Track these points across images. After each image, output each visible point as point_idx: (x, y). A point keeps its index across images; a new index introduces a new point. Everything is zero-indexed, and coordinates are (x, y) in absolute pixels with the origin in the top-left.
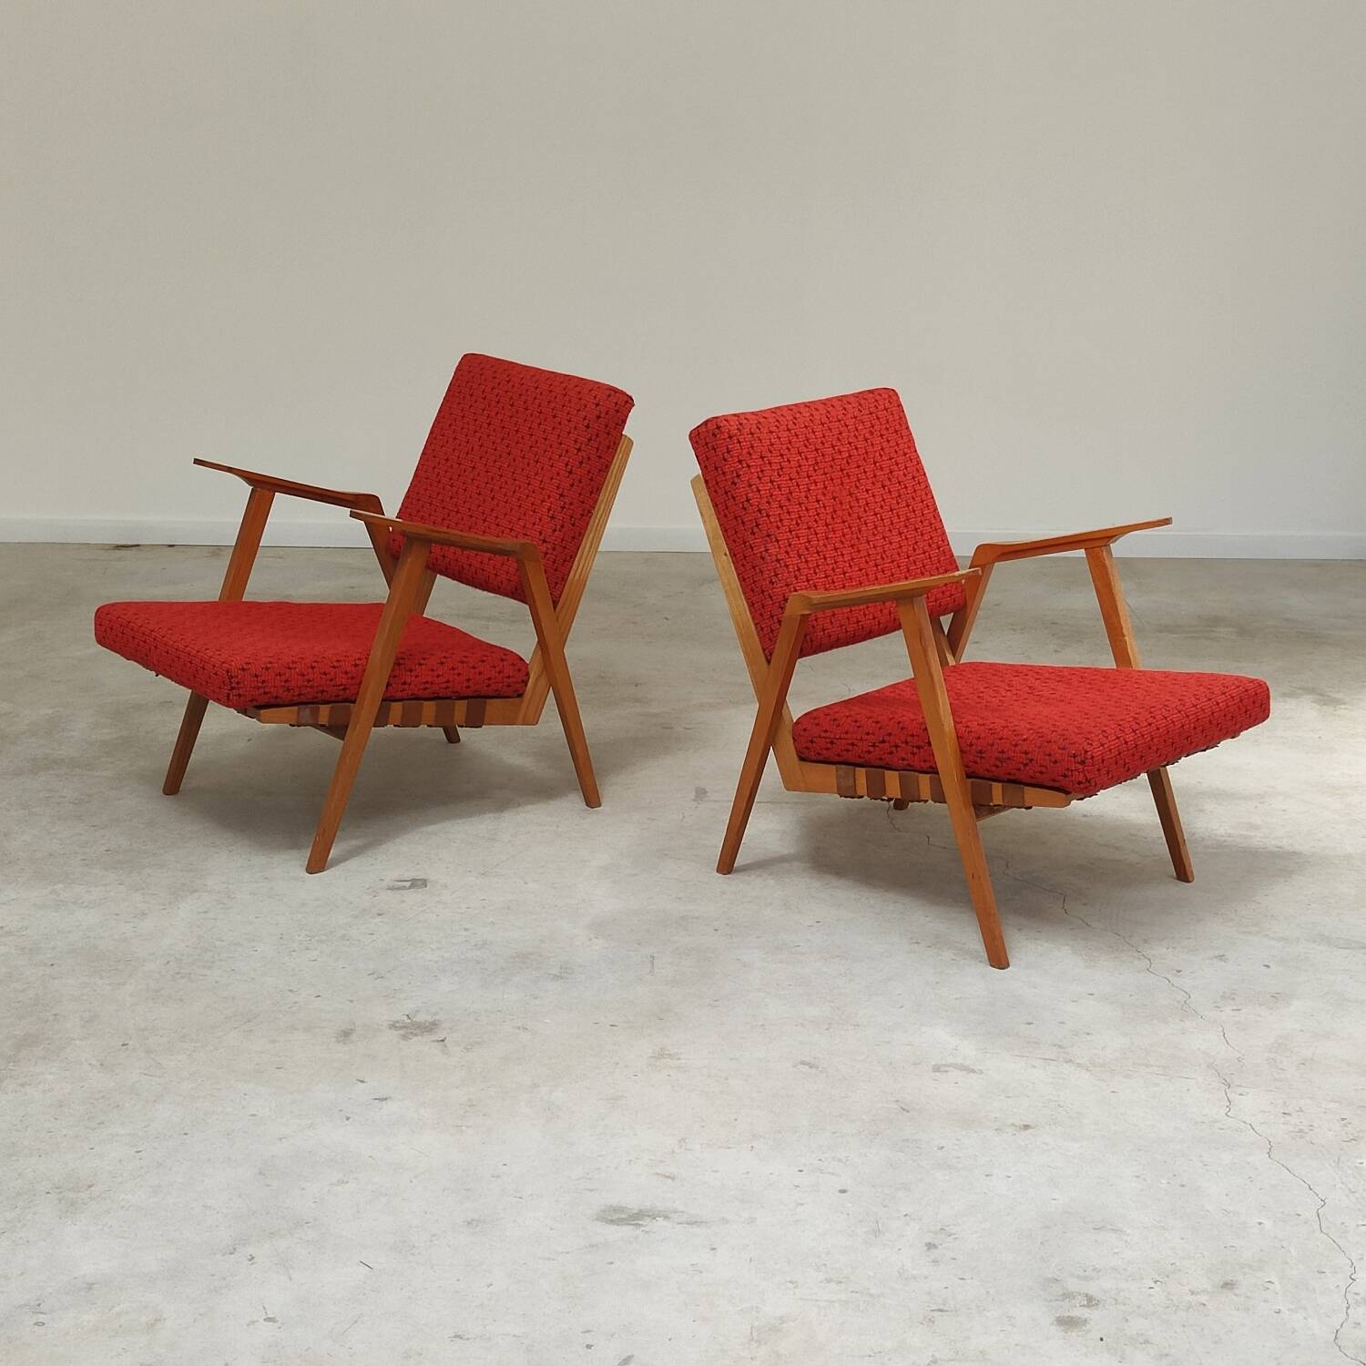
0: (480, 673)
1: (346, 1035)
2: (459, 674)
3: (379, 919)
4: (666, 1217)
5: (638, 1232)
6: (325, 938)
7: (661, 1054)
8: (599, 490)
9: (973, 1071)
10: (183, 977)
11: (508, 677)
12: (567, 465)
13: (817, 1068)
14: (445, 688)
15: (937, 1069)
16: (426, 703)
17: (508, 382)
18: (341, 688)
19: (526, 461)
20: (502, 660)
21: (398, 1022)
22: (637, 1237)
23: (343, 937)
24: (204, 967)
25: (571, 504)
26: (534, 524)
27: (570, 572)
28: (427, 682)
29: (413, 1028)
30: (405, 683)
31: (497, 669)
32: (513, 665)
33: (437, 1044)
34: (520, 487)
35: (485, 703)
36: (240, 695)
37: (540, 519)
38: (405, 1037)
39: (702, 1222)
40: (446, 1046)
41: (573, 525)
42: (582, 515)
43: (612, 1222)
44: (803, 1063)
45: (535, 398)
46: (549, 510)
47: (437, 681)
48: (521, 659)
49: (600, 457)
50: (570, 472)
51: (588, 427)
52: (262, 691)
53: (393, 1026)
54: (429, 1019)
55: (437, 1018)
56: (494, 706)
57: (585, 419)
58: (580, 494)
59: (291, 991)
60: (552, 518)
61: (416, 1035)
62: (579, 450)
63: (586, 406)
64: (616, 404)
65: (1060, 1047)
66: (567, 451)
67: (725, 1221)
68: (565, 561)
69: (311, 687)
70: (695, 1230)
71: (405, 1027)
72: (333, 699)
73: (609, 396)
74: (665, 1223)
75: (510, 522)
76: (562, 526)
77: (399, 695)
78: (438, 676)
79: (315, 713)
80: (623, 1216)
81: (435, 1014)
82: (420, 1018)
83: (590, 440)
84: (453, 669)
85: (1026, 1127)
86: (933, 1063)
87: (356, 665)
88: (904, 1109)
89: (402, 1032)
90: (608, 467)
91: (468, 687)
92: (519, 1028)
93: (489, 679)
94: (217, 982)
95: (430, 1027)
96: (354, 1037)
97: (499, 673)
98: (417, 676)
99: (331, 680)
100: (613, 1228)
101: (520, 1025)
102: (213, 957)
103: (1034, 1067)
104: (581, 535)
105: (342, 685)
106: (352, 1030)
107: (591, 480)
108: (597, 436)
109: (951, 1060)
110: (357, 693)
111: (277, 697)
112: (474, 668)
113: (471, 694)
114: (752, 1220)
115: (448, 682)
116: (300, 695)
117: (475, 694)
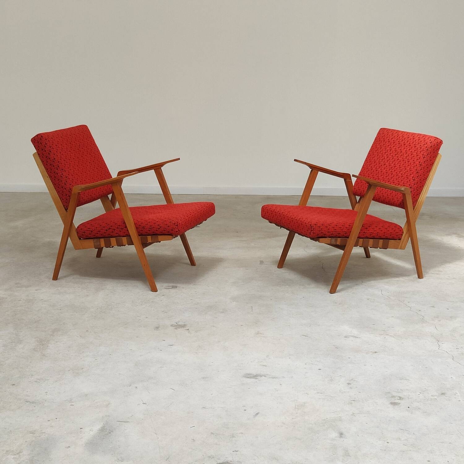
0: (388, 231)
1: (157, 328)
2: (382, 231)
3: (163, 297)
4: (265, 376)
5: (257, 380)
6: (146, 302)
7: (258, 333)
8: (430, 171)
9: (357, 337)
10: (103, 313)
11: (397, 233)
12: (419, 162)
13: (308, 337)
14: (377, 235)
15: (346, 337)
16: (370, 240)
17: (398, 136)
18: (345, 233)
19: (404, 162)
20: (395, 227)
21: (173, 325)
22: (256, 381)
23: (152, 302)
24: (109, 310)
25: (420, 175)
26: (407, 182)
27: (418, 199)
28: (371, 233)
29: (178, 326)
30: (364, 233)
31: (394, 230)
32: (399, 229)
33: (186, 330)
34: (402, 170)
35: (389, 241)
36: (314, 233)
37: (410, 181)
38: (176, 329)
39: (276, 378)
40: (189, 331)
41: (421, 183)
42: (424, 179)
43: (248, 377)
44: (303, 335)
45: (408, 141)
46: (413, 177)
47: (375, 232)
48: (401, 227)
49: (431, 160)
50: (421, 165)
51: (427, 150)
52: (321, 232)
53: (172, 326)
54: (183, 324)
55: (185, 323)
56: (392, 242)
57: (426, 147)
58: (424, 172)
59: (138, 316)
60: (414, 180)
61: (180, 328)
62: (424, 157)
63: (427, 143)
64: (437, 142)
65: (384, 331)
66: (420, 158)
67: (284, 377)
68: (417, 194)
69: (336, 232)
70: (274, 379)
71: (175, 326)
72: (342, 236)
73: (435, 140)
74: (265, 378)
75: (398, 182)
76: (417, 183)
77: (362, 236)
78: (375, 231)
79: (336, 241)
80: (251, 376)
81: (185, 322)
82: (180, 323)
83: (428, 154)
84: (380, 229)
85: (376, 352)
86: (344, 335)
87: (350, 226)
88: (336, 348)
89: (175, 327)
90: (433, 164)
91: (384, 235)
92: (212, 326)
93: (391, 233)
94: (114, 314)
95: (184, 326)
96: (160, 329)
97: (394, 231)
98: (368, 231)
99: (342, 230)
100: (248, 379)
101: (212, 325)
102: (112, 307)
103: (376, 336)
104: (423, 186)
105: (345, 232)
106: (159, 327)
107: (428, 168)
108: (430, 153)
109: (350, 334)
110: (349, 235)
111: (325, 234)
112: (386, 229)
113: (384, 238)
114: (292, 377)
115: (378, 233)
116: (332, 234)
117: (386, 238)
